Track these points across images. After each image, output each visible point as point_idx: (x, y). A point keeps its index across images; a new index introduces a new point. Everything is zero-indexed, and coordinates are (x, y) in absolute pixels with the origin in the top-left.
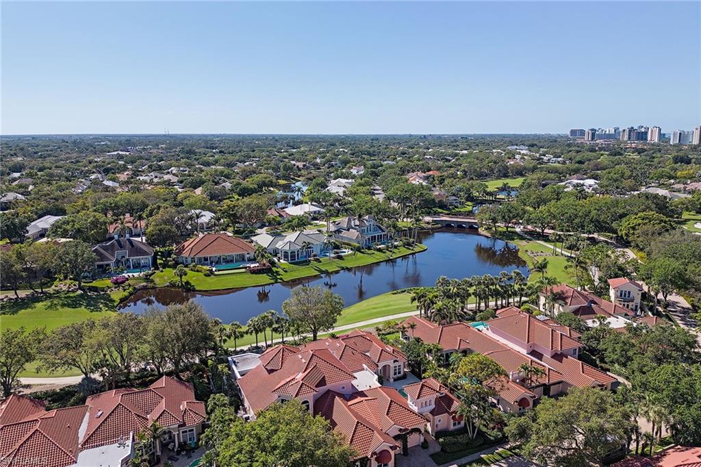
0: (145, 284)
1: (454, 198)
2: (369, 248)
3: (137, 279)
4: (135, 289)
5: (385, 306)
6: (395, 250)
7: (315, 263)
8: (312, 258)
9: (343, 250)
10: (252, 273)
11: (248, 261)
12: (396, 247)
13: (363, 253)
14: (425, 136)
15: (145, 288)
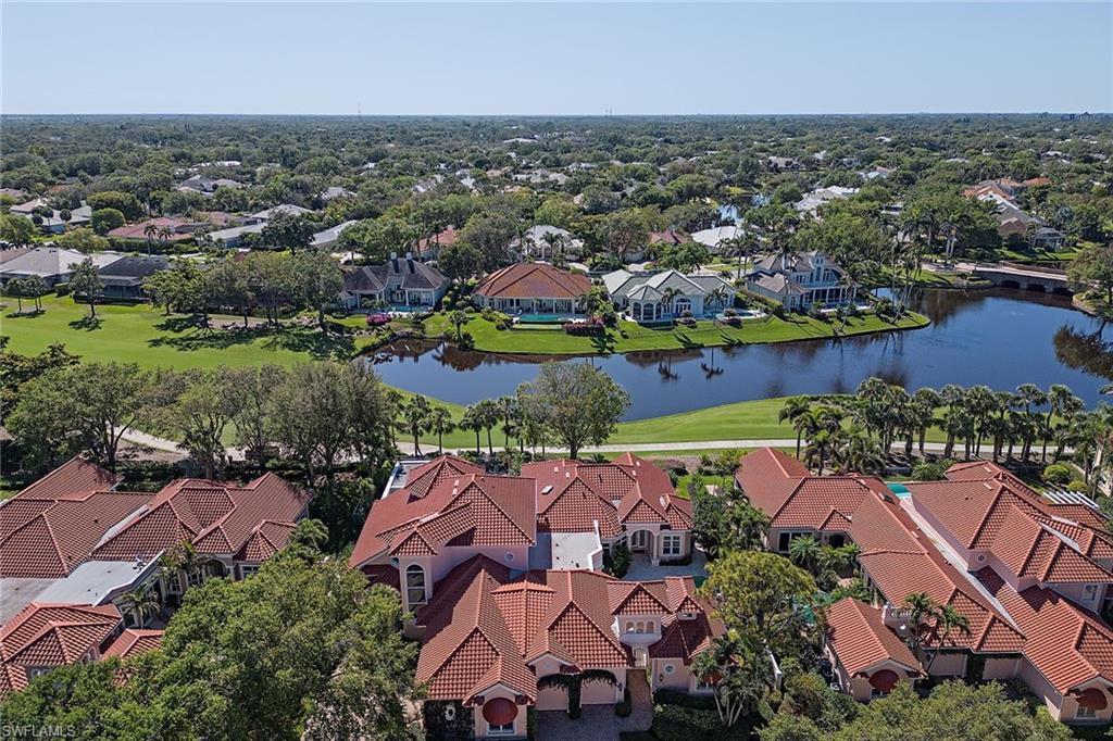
0: (411, 330)
1: (1053, 231)
2: (802, 312)
3: (405, 321)
4: (394, 335)
5: (755, 421)
6: (852, 320)
7: (685, 327)
8: (682, 320)
9: (751, 311)
10: (569, 333)
11: (576, 312)
12: (858, 315)
13: (785, 319)
14: (1072, 116)
15: (409, 336)
